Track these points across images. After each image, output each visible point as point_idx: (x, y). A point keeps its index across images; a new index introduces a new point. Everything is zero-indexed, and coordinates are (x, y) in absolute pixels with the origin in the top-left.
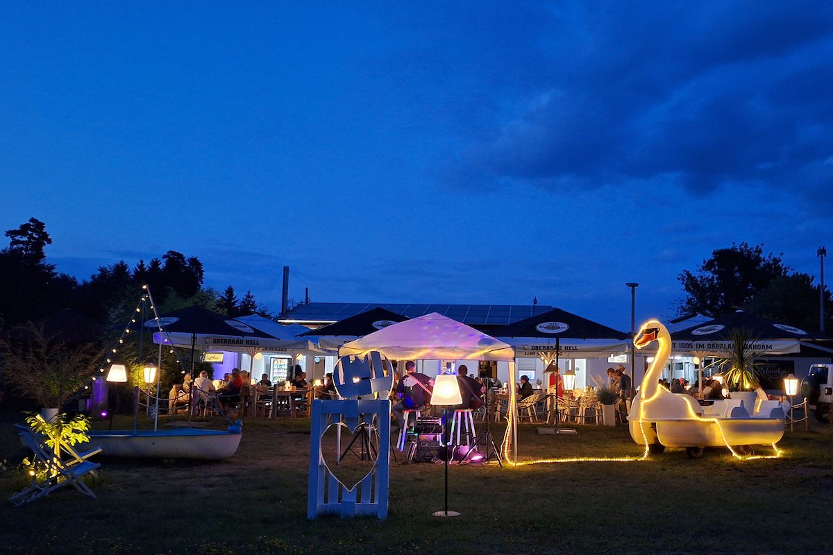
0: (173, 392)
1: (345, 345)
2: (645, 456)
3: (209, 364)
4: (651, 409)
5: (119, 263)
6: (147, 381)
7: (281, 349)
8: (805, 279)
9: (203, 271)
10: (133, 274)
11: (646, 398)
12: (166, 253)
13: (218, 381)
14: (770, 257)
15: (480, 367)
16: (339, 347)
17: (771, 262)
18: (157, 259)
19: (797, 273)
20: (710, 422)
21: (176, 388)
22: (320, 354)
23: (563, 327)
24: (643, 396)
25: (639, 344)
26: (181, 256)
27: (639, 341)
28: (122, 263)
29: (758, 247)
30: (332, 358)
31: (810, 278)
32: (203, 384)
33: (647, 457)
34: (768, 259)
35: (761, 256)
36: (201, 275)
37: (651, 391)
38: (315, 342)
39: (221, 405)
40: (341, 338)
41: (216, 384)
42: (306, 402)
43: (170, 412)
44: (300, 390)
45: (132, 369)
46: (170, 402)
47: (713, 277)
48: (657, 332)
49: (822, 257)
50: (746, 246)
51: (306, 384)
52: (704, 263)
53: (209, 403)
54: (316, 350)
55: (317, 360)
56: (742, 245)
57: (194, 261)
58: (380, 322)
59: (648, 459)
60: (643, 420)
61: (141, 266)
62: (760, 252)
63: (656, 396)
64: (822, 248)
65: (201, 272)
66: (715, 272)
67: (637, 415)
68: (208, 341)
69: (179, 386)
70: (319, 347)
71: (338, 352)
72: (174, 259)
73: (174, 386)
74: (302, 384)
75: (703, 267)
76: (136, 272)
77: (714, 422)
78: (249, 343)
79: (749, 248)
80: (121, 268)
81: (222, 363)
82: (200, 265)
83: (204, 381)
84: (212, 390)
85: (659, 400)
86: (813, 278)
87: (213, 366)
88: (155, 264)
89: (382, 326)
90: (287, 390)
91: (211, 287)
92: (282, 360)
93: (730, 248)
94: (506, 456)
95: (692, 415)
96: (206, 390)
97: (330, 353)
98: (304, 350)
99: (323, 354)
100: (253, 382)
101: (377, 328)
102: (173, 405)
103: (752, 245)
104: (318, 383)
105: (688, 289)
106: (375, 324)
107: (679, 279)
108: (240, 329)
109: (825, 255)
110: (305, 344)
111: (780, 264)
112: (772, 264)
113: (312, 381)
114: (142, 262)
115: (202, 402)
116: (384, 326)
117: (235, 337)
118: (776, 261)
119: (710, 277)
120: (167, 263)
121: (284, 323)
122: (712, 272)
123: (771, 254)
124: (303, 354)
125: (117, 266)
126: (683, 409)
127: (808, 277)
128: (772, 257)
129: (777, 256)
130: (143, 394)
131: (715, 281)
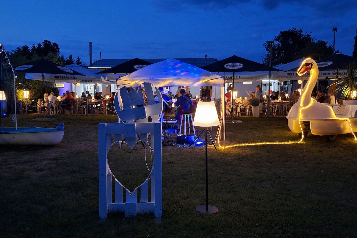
0: (39, 102)
1: (120, 78)
2: (301, 141)
3: (56, 89)
4: (306, 113)
5: (25, 45)
6: (25, 97)
7: (89, 81)
8: (323, 44)
9: (59, 48)
10: (31, 50)
11: (303, 107)
12: (44, 41)
13: (60, 97)
14: (306, 34)
15: (202, 90)
16: (117, 80)
17: (306, 36)
18: (40, 44)
19: (320, 40)
20: (345, 120)
21: (40, 100)
22: (108, 83)
23: (240, 65)
24: (301, 105)
25: (301, 73)
26: (49, 42)
27: (301, 71)
28: (26, 45)
29: (301, 29)
30: (114, 85)
31: (326, 43)
32: (52, 99)
33: (302, 141)
34: (305, 35)
35: (302, 33)
36: (59, 50)
37: (306, 102)
38: (105, 77)
39: (62, 108)
40: (118, 75)
41: (59, 98)
42: (102, 107)
43: (38, 112)
44: (99, 101)
45: (17, 92)
46: (38, 107)
47: (279, 44)
48: (312, 65)
49: (335, 32)
50: (295, 29)
51: (102, 97)
52: (275, 38)
53: (56, 108)
54: (105, 81)
55: (107, 86)
56: (293, 29)
57: (55, 44)
58: (138, 66)
59: (303, 142)
60: (301, 119)
61: (34, 47)
62: (301, 31)
63: (310, 105)
64: (335, 28)
65: (59, 49)
66: (280, 42)
67: (296, 116)
68: (52, 77)
69: (42, 99)
70: (107, 80)
71: (117, 82)
72: (47, 43)
73: (39, 100)
74: (100, 97)
75: (275, 40)
76: (32, 49)
77: (347, 120)
78: (72, 78)
79: (296, 30)
80: (26, 48)
81: (64, 88)
82: (58, 46)
83: (53, 97)
84: (57, 101)
85: (312, 107)
86: (327, 42)
87: (59, 89)
88: (39, 45)
89: (139, 67)
90: (93, 101)
91: (63, 55)
92: (91, 86)
93: (288, 30)
94: (219, 143)
95: (334, 116)
96: (54, 101)
97: (112, 82)
98: (100, 81)
99: (109, 83)
100: (77, 97)
101: (137, 69)
102: (39, 109)
103: (298, 29)
104: (108, 97)
105: (267, 50)
106: (135, 67)
107: (264, 45)
108: (65, 71)
109: (336, 31)
110: (100, 78)
111: (310, 37)
112: (307, 37)
113: (105, 96)
114: (34, 45)
115: (53, 108)
116: (140, 68)
117: (65, 75)
118: (308, 36)
119: (278, 44)
120: (44, 45)
121: (91, 69)
122: (279, 42)
123: (306, 33)
124: (100, 83)
125: (24, 47)
126: (328, 113)
127: (325, 42)
128: (307, 34)
129: (309, 34)
130: (24, 104)
131: (280, 46)
